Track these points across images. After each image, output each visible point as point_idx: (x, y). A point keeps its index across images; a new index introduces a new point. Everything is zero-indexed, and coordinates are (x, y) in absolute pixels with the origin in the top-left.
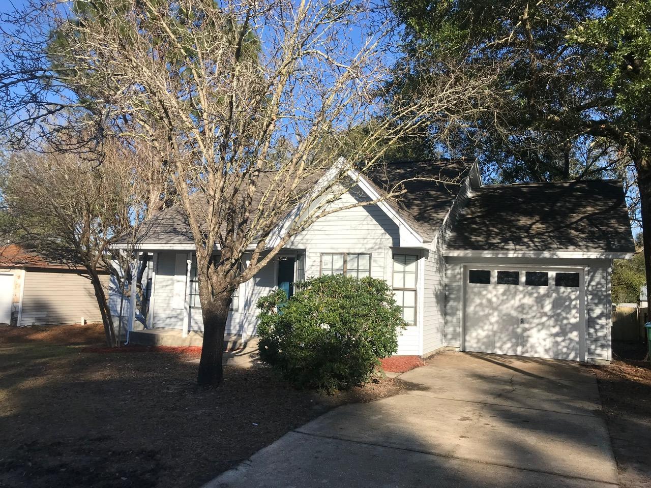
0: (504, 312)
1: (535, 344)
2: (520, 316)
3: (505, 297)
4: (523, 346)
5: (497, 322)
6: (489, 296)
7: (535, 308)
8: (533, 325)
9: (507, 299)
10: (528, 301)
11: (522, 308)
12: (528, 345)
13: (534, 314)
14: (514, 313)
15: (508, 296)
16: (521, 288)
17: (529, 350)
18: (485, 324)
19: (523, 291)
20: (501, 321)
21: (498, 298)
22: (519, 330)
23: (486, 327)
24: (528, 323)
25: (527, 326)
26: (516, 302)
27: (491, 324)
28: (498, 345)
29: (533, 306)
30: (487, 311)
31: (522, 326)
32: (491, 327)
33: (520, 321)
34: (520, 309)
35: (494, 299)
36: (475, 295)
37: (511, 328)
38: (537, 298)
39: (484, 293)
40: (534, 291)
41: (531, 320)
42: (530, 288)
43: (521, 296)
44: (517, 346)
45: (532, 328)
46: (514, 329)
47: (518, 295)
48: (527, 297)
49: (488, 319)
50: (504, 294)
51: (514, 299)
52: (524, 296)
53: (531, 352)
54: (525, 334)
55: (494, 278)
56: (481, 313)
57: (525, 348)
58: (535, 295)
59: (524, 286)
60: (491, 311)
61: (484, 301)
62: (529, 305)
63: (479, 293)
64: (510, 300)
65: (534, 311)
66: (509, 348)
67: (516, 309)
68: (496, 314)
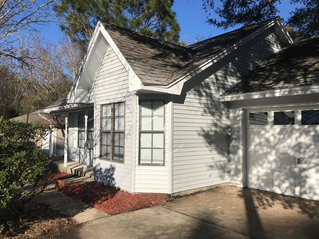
0: (281, 150)
1: (314, 185)
2: (298, 156)
3: (282, 136)
4: (302, 187)
5: (275, 161)
6: (267, 135)
7: (312, 147)
8: (312, 165)
9: (284, 138)
10: (305, 140)
11: (298, 147)
12: (307, 186)
13: (311, 154)
14: (291, 153)
15: (284, 135)
16: (297, 127)
17: (308, 191)
18: (264, 162)
19: (299, 129)
20: (278, 160)
21: (275, 137)
22: (296, 170)
23: (265, 165)
24: (305, 163)
25: (304, 166)
26: (292, 141)
27: (270, 162)
28: (276, 183)
29: (310, 145)
30: (265, 149)
31: (299, 166)
32: (269, 166)
33: (297, 161)
34: (296, 148)
35: (272, 139)
36: (254, 135)
37: (288, 167)
38: (314, 136)
39: (263, 132)
40: (311, 129)
41: (309, 160)
42: (306, 126)
43: (297, 134)
44: (296, 186)
45: (310, 168)
46: (291, 168)
47: (294, 134)
48: (304, 136)
49: (266, 158)
50: (280, 133)
51: (291, 138)
52: (301, 135)
53: (310, 193)
54: (303, 174)
55: (271, 118)
56: (261, 152)
57: (303, 189)
58: (312, 133)
59: (300, 125)
60: (269, 150)
61: (263, 140)
62: (306, 144)
63: (258, 133)
64: (286, 139)
65: (311, 150)
66: (287, 188)
67: (293, 148)
68: (273, 152)
